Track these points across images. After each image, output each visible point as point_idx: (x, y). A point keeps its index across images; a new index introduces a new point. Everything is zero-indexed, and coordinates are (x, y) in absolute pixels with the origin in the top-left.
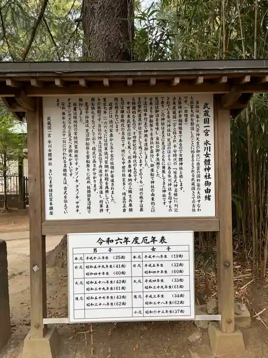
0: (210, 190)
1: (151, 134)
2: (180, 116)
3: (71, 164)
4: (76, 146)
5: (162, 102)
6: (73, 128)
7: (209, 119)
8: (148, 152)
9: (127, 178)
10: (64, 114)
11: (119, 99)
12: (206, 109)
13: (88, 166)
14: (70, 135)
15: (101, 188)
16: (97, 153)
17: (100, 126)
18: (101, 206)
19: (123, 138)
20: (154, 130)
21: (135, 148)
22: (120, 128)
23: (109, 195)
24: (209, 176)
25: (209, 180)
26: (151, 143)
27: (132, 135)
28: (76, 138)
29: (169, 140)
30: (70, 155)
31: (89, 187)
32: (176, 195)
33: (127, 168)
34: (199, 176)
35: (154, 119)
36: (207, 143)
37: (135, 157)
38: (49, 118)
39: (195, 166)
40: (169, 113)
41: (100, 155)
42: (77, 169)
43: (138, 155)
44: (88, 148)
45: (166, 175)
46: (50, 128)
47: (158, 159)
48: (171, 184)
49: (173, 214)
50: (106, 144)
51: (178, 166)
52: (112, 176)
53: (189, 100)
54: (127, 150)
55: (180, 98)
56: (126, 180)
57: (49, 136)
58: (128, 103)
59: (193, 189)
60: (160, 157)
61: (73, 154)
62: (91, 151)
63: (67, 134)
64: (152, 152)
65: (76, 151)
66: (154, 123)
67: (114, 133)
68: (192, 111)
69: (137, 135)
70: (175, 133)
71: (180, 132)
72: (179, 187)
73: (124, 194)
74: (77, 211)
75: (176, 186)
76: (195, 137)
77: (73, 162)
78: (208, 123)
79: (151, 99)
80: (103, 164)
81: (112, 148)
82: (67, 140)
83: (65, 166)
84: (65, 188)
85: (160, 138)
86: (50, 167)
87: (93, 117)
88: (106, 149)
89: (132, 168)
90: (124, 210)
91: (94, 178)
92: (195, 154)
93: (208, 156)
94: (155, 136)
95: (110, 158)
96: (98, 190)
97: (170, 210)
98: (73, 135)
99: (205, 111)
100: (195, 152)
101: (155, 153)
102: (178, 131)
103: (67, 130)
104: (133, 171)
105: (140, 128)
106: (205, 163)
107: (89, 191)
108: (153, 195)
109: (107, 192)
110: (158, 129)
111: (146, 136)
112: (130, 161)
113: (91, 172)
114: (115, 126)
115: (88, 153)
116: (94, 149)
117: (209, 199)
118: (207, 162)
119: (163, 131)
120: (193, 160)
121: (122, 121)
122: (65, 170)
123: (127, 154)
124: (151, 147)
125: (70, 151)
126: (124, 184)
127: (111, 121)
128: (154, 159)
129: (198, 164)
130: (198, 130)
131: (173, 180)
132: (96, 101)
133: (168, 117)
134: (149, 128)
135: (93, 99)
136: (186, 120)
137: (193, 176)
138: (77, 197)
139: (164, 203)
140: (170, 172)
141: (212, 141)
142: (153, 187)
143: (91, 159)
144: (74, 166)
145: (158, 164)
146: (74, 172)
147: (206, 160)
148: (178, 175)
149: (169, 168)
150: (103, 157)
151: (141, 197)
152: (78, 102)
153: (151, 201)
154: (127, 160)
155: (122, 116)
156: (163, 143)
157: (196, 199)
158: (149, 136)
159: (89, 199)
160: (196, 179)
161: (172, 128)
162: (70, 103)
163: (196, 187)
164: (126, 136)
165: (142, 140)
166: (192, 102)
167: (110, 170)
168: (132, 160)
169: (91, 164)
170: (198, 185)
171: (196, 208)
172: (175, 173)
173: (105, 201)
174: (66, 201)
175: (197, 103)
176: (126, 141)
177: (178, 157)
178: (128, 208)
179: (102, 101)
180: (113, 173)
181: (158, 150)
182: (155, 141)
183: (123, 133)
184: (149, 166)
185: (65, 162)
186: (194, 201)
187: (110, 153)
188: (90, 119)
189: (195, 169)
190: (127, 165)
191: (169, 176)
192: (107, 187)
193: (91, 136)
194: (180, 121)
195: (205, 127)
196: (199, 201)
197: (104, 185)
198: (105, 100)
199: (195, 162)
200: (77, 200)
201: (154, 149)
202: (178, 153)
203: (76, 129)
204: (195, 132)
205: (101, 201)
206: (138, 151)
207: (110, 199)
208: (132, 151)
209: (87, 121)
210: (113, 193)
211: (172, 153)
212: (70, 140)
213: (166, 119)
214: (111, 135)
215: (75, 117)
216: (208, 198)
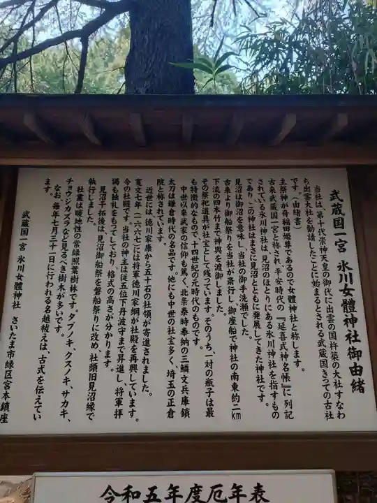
0: (361, 368)
1: (229, 247)
2: (285, 213)
3: (60, 305)
4: (75, 270)
5: (250, 188)
6: (72, 233)
7: (343, 220)
8: (223, 282)
9: (178, 336)
10: (56, 206)
11: (167, 182)
12: (336, 201)
13: (96, 309)
14: (65, 246)
15: (121, 358)
16: (117, 282)
17: (126, 229)
18: (119, 403)
19: (172, 253)
20: (235, 240)
21: (195, 274)
22: (166, 234)
23: (138, 376)
24: (356, 335)
25: (358, 346)
26: (230, 264)
27: (190, 248)
28: (76, 253)
29: (265, 258)
30: (61, 287)
31: (93, 358)
32: (286, 377)
33: (178, 317)
34: (333, 336)
35: (234, 218)
36: (343, 266)
37: (195, 291)
38: (26, 214)
39: (324, 314)
40: (262, 207)
41: (124, 286)
42: (72, 316)
43: (202, 289)
44: (98, 273)
45: (262, 332)
46: (25, 232)
47: (244, 298)
48: (273, 354)
49: (281, 426)
50: (136, 265)
51: (286, 313)
52: (147, 332)
53: (301, 185)
54: (179, 278)
55: (283, 180)
56: (177, 342)
57: (23, 247)
58: (184, 189)
59: (324, 364)
60: (249, 294)
61: (67, 284)
62: (105, 279)
63: (59, 244)
64: (231, 281)
65: (74, 279)
66: (234, 227)
67: (154, 243)
68: (308, 204)
69: (200, 248)
70: (276, 245)
71: (288, 244)
72: (291, 360)
73: (172, 374)
74: (64, 413)
75: (286, 356)
76: (318, 253)
77: (67, 301)
78: (343, 228)
79: (227, 182)
80: (129, 306)
81: (148, 272)
82: (58, 258)
83: (48, 310)
84: (43, 359)
85: (248, 254)
86: (16, 312)
87: (114, 213)
88: (136, 275)
89: (190, 316)
90: (171, 414)
91: (107, 335)
92: (322, 289)
93: (348, 294)
94: (236, 251)
95: (143, 292)
96: (114, 364)
97: (275, 415)
98: (71, 247)
99: (334, 205)
100: (322, 285)
101: (237, 285)
102: (282, 242)
103: (60, 236)
104: (191, 321)
105: (206, 235)
106: (345, 308)
107: (94, 367)
108: (235, 376)
109: (133, 368)
110: (241, 237)
111: (218, 249)
112: (184, 301)
113: (102, 322)
114: (155, 229)
115: (98, 282)
116: (111, 274)
117: (362, 390)
118: (348, 305)
119: (253, 241)
120: (317, 301)
121: (172, 220)
122: (46, 319)
123: (179, 287)
124: (229, 273)
125: (62, 278)
126: (172, 351)
127: (149, 222)
128: (236, 297)
129: (330, 309)
130: (323, 241)
131: (278, 342)
132: (122, 185)
133: (262, 215)
134: (223, 236)
135: (116, 182)
136: (298, 221)
137: (321, 334)
138: (67, 380)
139: (262, 397)
140: (270, 326)
141: (353, 263)
142: (234, 358)
143: (104, 296)
144: (67, 310)
145: (245, 307)
146: (65, 323)
147: (345, 302)
148: (288, 333)
149: (269, 316)
150: (130, 291)
151: (209, 382)
152: (86, 185)
153: (231, 392)
154: (178, 299)
155: (172, 212)
156: (253, 265)
157: (333, 390)
158: (225, 251)
159: (92, 386)
160: (327, 342)
161: (270, 236)
162: (71, 187)
163: (330, 361)
164: (178, 250)
165: (211, 257)
166: (306, 189)
167: (142, 318)
168: (190, 298)
169: (104, 306)
170: (335, 357)
171: (334, 410)
172: (282, 327)
173: (127, 389)
174: (39, 390)
175: (318, 189)
176: (178, 260)
177: (286, 294)
178: (178, 407)
179: (133, 185)
180: (148, 327)
181: (243, 279)
182: (236, 260)
183: (172, 245)
184: (226, 310)
185: (48, 301)
186: (327, 394)
187: (143, 284)
188: (108, 218)
189: (324, 321)
190: (178, 308)
191: (270, 334)
192: (134, 358)
193: (107, 250)
194: (286, 222)
195: (336, 234)
196: (339, 394)
197: (128, 354)
198: (138, 182)
199: (323, 306)
200: (65, 388)
201: (236, 277)
202: (285, 286)
203: (78, 235)
204: (316, 245)
205: (119, 391)
206: (201, 279)
207: (139, 387)
208: (190, 279)
209: (102, 221)
210: (146, 372)
211: (273, 285)
212: (64, 256)
213: (258, 219)
214: (149, 248)
215: (79, 213)
216: (358, 386)
